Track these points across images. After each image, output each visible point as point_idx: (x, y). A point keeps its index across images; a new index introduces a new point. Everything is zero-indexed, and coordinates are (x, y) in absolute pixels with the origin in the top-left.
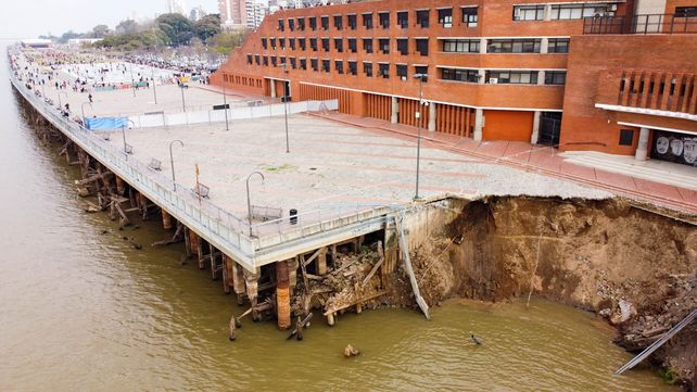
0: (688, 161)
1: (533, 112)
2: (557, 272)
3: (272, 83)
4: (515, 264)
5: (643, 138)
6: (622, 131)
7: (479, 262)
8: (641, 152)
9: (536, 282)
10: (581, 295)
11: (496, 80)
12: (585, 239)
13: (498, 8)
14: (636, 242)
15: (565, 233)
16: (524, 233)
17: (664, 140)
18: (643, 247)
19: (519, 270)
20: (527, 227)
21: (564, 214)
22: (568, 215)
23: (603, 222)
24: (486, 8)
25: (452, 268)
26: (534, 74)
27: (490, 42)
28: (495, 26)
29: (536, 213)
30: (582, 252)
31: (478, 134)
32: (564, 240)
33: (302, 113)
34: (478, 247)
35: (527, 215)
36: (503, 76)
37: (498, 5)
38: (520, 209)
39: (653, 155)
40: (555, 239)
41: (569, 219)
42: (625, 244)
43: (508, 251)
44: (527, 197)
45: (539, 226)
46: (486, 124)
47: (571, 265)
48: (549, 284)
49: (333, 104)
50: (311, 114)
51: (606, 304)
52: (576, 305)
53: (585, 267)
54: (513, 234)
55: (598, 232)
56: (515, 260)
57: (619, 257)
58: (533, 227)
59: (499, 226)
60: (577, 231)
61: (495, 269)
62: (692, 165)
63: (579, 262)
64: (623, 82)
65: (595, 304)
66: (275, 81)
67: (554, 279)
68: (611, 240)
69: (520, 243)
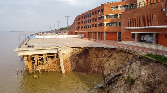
0: (147, 41)
1: (117, 33)
2: (102, 67)
3: (76, 33)
4: (92, 65)
5: (136, 36)
6: (132, 34)
7: (84, 64)
8: (136, 40)
9: (96, 69)
10: (105, 72)
11: (108, 25)
12: (110, 59)
13: (107, 8)
14: (121, 59)
15: (105, 57)
16: (96, 57)
17: (142, 36)
18: (122, 60)
20: (97, 56)
21: (105, 52)
22: (106, 52)
23: (115, 55)
24: (105, 8)
25: (76, 64)
26: (117, 23)
27: (107, 16)
28: (107, 12)
29: (99, 52)
30: (108, 62)
31: (105, 39)
32: (105, 59)
33: (76, 37)
34: (85, 60)
35: (97, 52)
36: (110, 24)
37: (107, 7)
38: (95, 51)
39: (140, 41)
40: (103, 59)
41: (106, 53)
42: (118, 60)
43: (92, 62)
44: (96, 47)
45: (100, 55)
46: (107, 36)
47: (105, 65)
48: (99, 70)
49: (83, 35)
50: (78, 38)
54: (93, 57)
55: (113, 57)
56: (93, 64)
58: (98, 56)
59: (90, 55)
60: (108, 57)
61: (87, 66)
62: (148, 42)
63: (107, 65)
64: (129, 21)
66: (77, 32)
67: (100, 69)
68: (116, 59)
69: (95, 60)
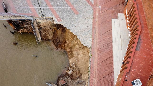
7: (61, 37)
9: (68, 50)
16: (72, 38)
19: (66, 45)
35: (72, 34)
40: (76, 44)
41: (79, 43)
43: (67, 39)
45: (75, 39)
51: (71, 67)
53: (76, 56)
54: (69, 36)
56: (68, 42)
59: (67, 32)
61: (63, 41)
63: (76, 54)
65: (70, 65)
69: (70, 39)
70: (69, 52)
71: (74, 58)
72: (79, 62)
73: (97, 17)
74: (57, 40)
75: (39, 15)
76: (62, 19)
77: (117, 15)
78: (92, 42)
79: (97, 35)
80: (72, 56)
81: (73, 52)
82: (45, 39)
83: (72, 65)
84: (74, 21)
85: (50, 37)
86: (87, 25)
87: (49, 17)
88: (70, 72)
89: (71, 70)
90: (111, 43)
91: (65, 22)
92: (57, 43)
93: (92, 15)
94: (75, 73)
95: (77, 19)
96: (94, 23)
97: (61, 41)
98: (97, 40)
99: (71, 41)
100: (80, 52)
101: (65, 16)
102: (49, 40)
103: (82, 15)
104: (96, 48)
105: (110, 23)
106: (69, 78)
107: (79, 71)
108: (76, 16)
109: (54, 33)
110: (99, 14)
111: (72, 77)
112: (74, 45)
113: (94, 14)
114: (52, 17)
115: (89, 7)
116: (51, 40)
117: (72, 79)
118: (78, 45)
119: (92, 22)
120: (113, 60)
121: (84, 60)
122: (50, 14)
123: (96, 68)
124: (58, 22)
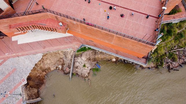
9: (44, 73)
10: (52, 69)
19: (41, 75)
30: (45, 63)
40: (40, 66)
51: (57, 67)
52: (53, 71)
53: (48, 65)
56: (38, 75)
57: (51, 60)
65: (55, 69)
69: (36, 72)
70: (46, 72)
71: (50, 67)
72: (53, 62)
73: (17, 54)
74: (37, 85)
75: (20, 99)
76: (22, 79)
77: (13, 41)
78: (39, 53)
79: (33, 51)
80: (49, 68)
81: (46, 68)
82: (38, 95)
83: (56, 67)
84: (22, 70)
85: (36, 91)
86: (25, 60)
87: (21, 89)
88: (60, 67)
89: (59, 66)
90: (37, 42)
91: (25, 75)
92: (40, 84)
93: (15, 58)
94: (60, 63)
95: (20, 68)
96: (23, 55)
97: (38, 81)
98: (37, 51)
99: (37, 71)
100: (45, 62)
101: (18, 78)
102: (38, 92)
103: (16, 65)
104: (43, 50)
105: (22, 45)
106: (64, 66)
107: (58, 61)
108: (18, 70)
109: (32, 87)
110: (14, 53)
111: (63, 65)
112: (41, 68)
113: (14, 57)
114: (21, 87)
115: (7, 62)
116: (38, 89)
117: (64, 64)
118: (41, 64)
119: (22, 57)
120: (49, 40)
121: (51, 58)
122: (18, 91)
123: (56, 47)
124: (25, 80)
